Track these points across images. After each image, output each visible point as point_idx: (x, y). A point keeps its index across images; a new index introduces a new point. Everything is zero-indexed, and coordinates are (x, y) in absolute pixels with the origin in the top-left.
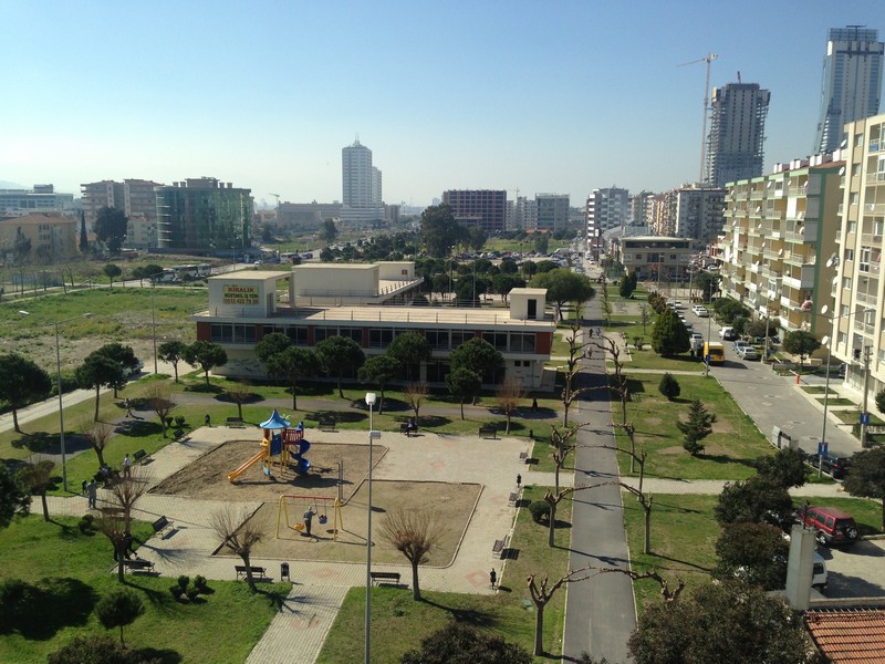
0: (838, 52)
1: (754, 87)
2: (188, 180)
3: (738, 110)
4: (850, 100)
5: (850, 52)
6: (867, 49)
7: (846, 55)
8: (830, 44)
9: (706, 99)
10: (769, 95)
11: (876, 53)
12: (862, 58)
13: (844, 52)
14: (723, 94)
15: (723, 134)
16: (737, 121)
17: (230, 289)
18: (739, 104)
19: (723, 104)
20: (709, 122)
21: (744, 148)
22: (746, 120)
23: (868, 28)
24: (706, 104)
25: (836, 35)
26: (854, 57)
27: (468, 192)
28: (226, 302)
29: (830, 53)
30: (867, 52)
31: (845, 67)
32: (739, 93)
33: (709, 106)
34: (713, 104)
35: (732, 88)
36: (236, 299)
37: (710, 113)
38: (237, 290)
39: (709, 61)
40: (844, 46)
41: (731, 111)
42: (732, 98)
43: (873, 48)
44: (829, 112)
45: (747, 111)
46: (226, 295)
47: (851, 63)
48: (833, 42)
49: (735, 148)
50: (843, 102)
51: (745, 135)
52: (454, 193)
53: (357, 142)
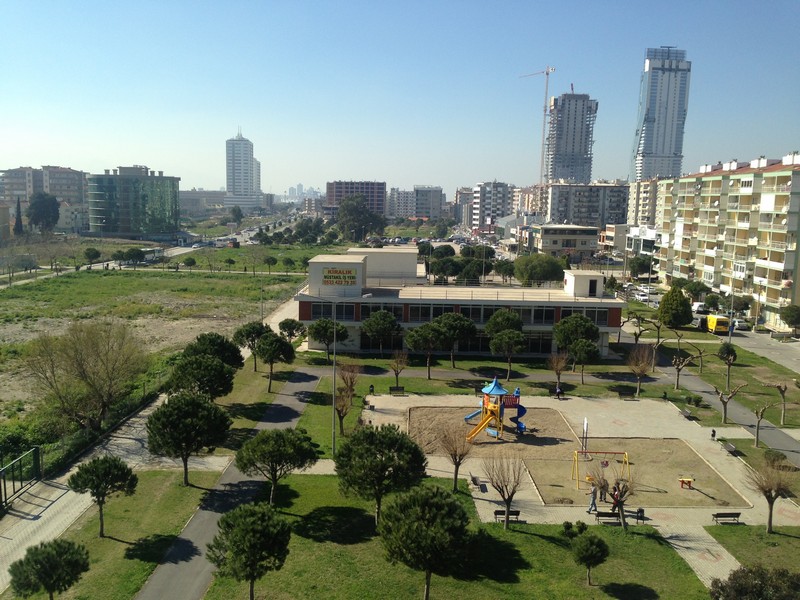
0: (654, 69)
1: (585, 97)
2: (120, 168)
3: (572, 117)
4: (663, 110)
5: (663, 69)
6: (677, 67)
7: (660, 72)
8: (647, 62)
9: (546, 106)
10: (597, 104)
11: (684, 70)
12: (673, 74)
13: (659, 69)
14: (560, 103)
15: (559, 137)
16: (571, 126)
17: (329, 272)
18: (572, 112)
19: (559, 111)
20: (548, 126)
21: (577, 150)
22: (579, 125)
23: (678, 48)
24: (545, 111)
25: (652, 54)
26: (667, 73)
27: (352, 183)
28: (325, 283)
29: (647, 69)
30: (677, 70)
31: (659, 81)
32: (573, 102)
33: (548, 112)
34: (551, 111)
35: (567, 98)
36: (335, 280)
37: (549, 119)
38: (336, 272)
39: (547, 74)
40: (658, 64)
41: (566, 116)
42: (567, 106)
43: (682, 66)
44: (645, 120)
45: (579, 118)
46: (325, 277)
47: (664, 78)
48: (650, 60)
49: (570, 149)
50: (657, 112)
51: (577, 139)
52: (339, 184)
53: (240, 135)
